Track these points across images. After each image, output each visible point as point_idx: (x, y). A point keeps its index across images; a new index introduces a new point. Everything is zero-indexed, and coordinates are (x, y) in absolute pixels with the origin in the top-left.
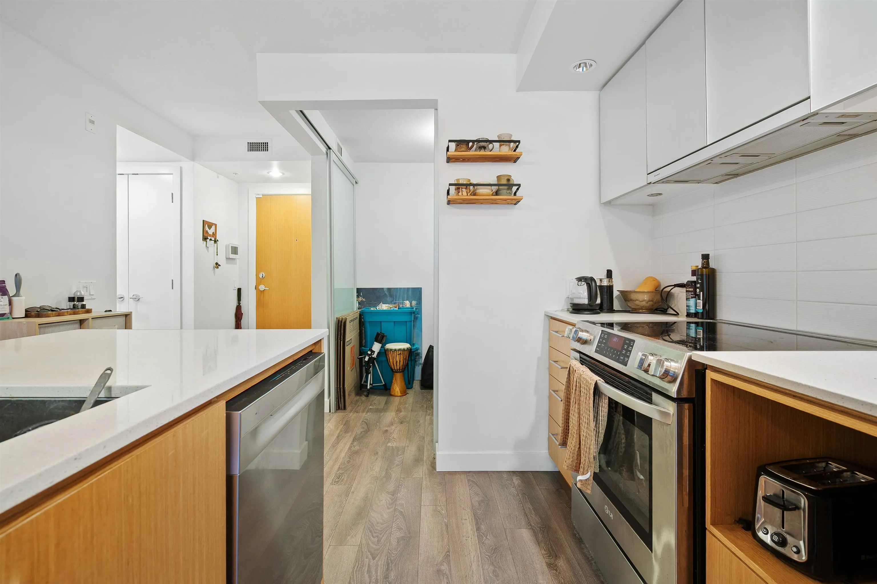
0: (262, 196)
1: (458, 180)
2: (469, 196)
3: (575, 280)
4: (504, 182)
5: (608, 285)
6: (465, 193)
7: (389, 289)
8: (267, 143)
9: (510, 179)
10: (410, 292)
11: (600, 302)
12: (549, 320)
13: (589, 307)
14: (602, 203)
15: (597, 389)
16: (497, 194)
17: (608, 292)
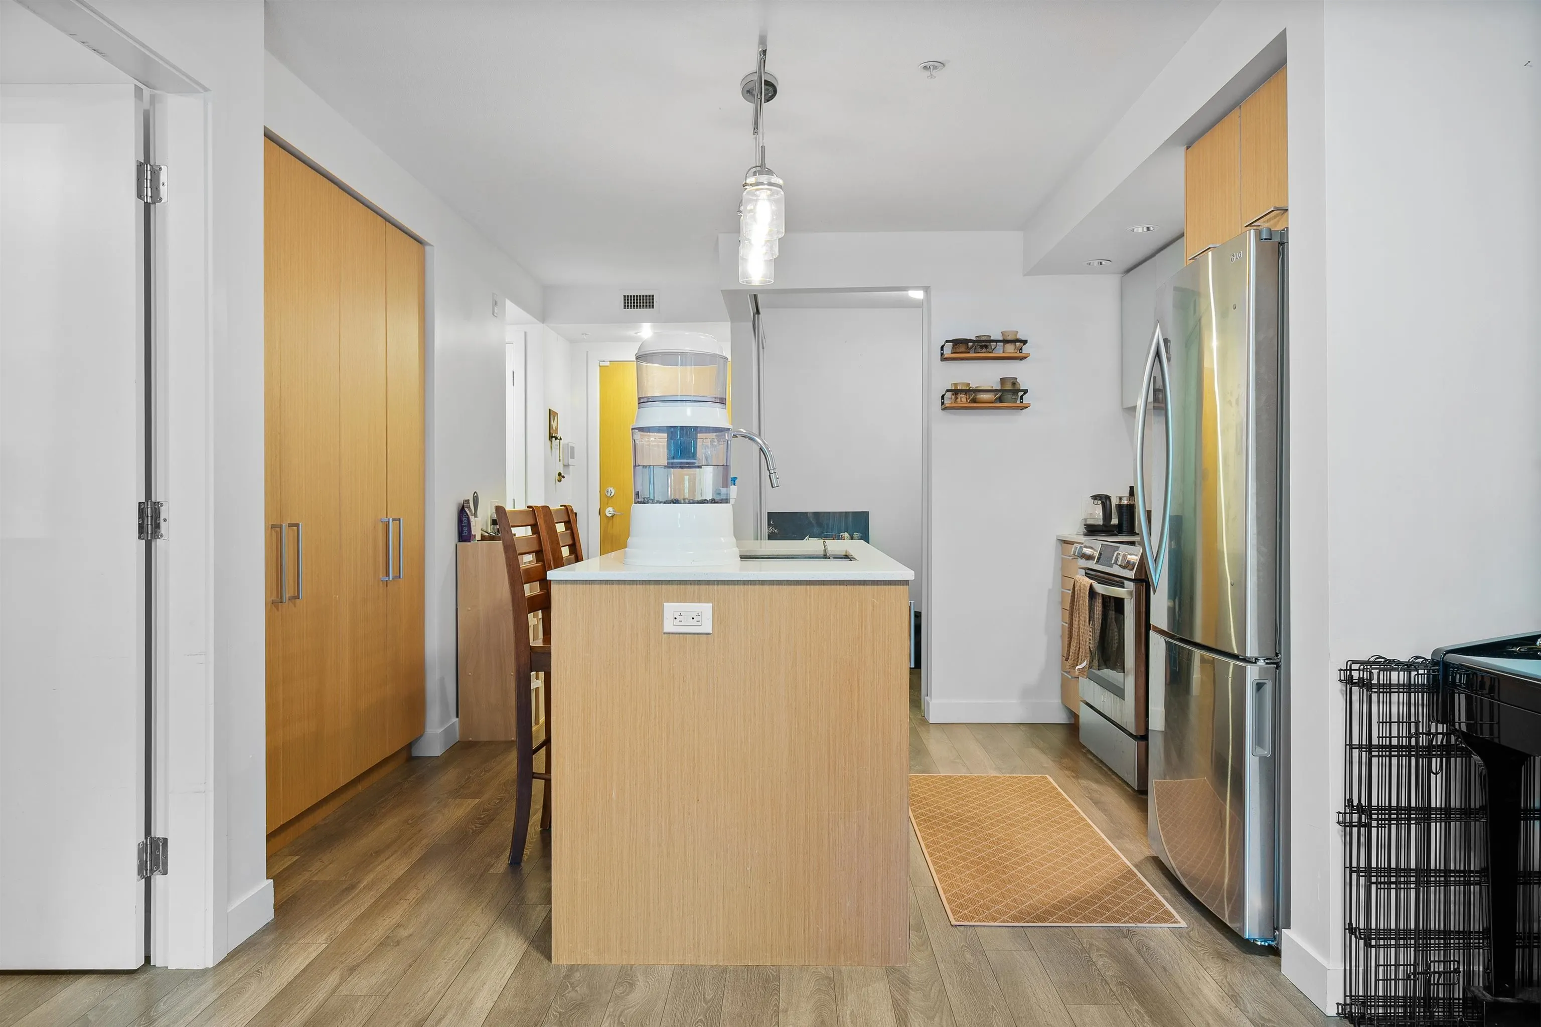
0: (610, 364)
1: (956, 384)
2: (969, 402)
3: (1090, 498)
4: (1008, 387)
5: (1129, 504)
6: (964, 400)
7: (816, 514)
8: (653, 296)
9: (1016, 383)
10: (850, 519)
11: (1117, 523)
12: (1062, 546)
13: (1104, 529)
14: (1126, 408)
15: (1092, 590)
16: (1000, 400)
17: (1128, 512)
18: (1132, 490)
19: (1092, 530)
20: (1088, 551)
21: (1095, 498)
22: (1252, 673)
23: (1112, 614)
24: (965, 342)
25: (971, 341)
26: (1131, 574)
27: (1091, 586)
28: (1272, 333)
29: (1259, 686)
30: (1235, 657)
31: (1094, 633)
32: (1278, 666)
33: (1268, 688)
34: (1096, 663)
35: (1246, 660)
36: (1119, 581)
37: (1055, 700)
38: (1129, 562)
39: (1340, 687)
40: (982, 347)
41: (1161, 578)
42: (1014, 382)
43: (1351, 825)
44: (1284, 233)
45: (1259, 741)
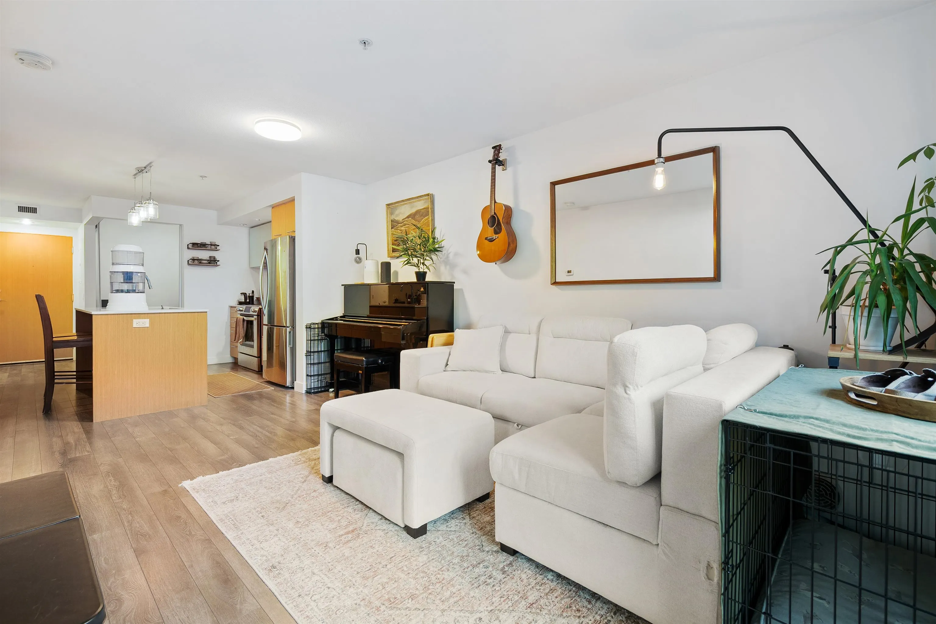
1: (193, 257)
2: (198, 263)
4: (212, 259)
5: (252, 296)
8: (36, 208)
11: (249, 301)
12: (231, 308)
13: (245, 303)
14: (252, 268)
15: (244, 320)
16: (209, 263)
17: (251, 298)
18: (253, 292)
19: (240, 303)
20: (241, 309)
21: (241, 294)
22: (288, 330)
23: (249, 325)
24: (197, 244)
25: (199, 244)
26: (256, 314)
27: (243, 318)
28: (292, 257)
29: (290, 332)
30: (284, 327)
31: (244, 331)
32: (294, 328)
33: (292, 332)
34: (244, 340)
35: (287, 327)
36: (252, 316)
37: (228, 355)
38: (255, 311)
39: (305, 329)
40: (203, 246)
41: (266, 312)
42: (214, 258)
43: (307, 356)
44: (295, 237)
45: (290, 344)
